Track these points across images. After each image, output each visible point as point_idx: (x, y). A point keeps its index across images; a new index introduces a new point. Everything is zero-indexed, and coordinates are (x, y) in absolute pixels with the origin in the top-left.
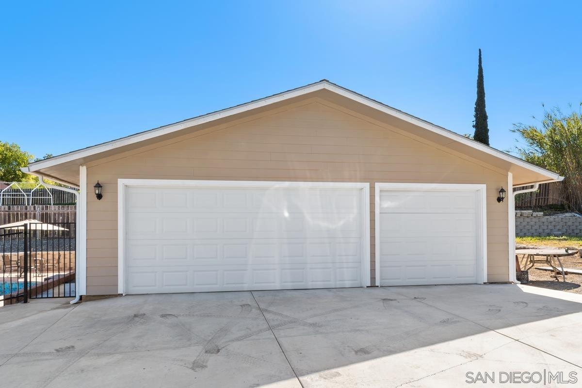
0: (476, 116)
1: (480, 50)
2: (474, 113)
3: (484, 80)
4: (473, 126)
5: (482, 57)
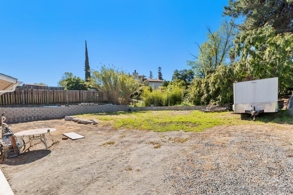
0: (85, 66)
1: (86, 41)
2: (85, 65)
3: (88, 53)
4: (85, 70)
5: (87, 44)
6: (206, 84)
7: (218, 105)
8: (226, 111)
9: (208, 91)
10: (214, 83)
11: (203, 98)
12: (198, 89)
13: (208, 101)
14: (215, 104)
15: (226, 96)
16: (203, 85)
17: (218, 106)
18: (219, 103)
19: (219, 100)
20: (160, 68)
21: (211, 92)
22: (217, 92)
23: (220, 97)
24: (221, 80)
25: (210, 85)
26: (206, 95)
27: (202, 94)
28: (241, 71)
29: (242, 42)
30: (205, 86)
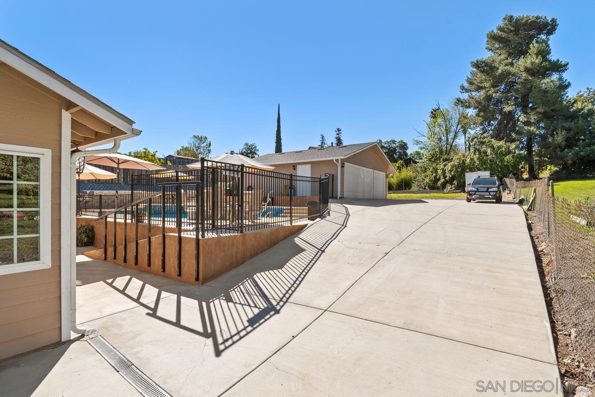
6: (443, 171)
7: (453, 188)
8: (460, 192)
9: (445, 177)
10: (451, 171)
11: (439, 183)
12: (434, 175)
13: (444, 186)
14: (452, 188)
15: (460, 181)
16: (440, 172)
17: (454, 190)
18: (455, 187)
19: (455, 184)
20: (339, 130)
21: (447, 178)
22: (453, 178)
23: (455, 182)
24: (456, 169)
25: (446, 171)
26: (443, 180)
27: (439, 179)
28: (471, 163)
29: (472, 142)
30: (442, 173)
